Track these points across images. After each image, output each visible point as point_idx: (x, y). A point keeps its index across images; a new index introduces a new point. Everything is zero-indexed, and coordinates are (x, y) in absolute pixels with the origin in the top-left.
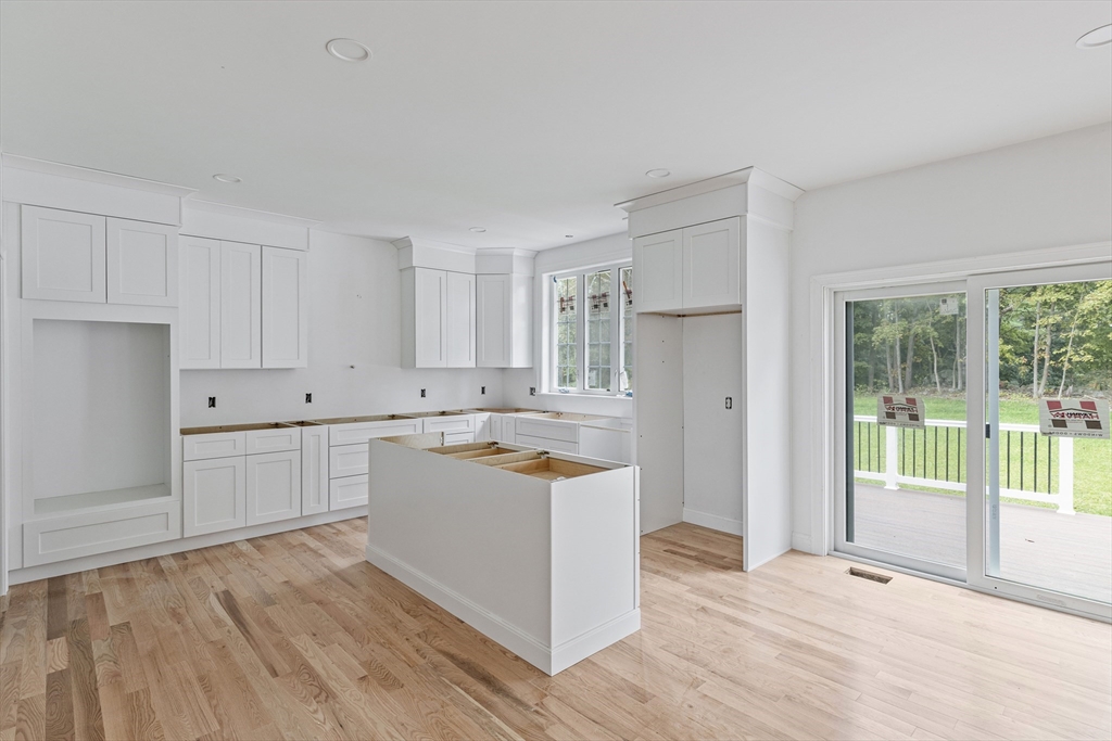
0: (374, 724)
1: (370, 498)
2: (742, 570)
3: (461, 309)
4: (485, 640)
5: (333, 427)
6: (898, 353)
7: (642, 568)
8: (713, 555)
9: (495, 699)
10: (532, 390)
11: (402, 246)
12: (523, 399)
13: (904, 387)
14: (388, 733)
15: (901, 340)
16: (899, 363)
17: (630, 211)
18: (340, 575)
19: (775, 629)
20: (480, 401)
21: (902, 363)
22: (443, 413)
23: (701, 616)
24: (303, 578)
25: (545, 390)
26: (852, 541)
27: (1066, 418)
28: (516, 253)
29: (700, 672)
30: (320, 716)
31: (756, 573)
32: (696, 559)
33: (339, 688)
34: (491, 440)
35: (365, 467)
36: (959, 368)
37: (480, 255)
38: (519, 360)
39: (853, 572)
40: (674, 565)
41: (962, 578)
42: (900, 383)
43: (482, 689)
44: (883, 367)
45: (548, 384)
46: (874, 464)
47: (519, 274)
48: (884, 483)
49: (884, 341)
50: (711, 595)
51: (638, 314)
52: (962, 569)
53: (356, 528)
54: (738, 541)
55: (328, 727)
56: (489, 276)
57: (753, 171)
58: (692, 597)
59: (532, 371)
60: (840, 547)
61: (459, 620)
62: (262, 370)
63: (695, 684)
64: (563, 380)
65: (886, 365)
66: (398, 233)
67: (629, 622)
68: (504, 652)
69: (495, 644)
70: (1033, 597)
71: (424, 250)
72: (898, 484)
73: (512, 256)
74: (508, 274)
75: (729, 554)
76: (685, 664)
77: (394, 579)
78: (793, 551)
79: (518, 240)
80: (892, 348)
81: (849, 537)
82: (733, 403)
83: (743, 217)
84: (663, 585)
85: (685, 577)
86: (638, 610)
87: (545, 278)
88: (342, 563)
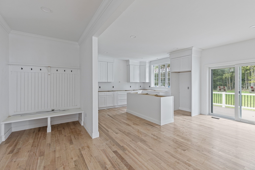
0: (138, 128)
1: (127, 103)
2: (191, 116)
3: (137, 72)
4: (150, 122)
5: (118, 91)
6: (230, 80)
7: (174, 115)
8: (186, 114)
9: (153, 127)
10: (150, 86)
11: (128, 61)
12: (148, 88)
13: (231, 88)
15: (230, 77)
16: (230, 83)
17: (170, 54)
18: (123, 113)
19: (197, 123)
20: (140, 88)
21: (231, 83)
22: (134, 90)
23: (184, 121)
24: (118, 114)
25: (152, 86)
26: (213, 113)
27: (254, 90)
28: (147, 62)
29: (184, 127)
30: (130, 127)
31: (193, 117)
32: (182, 114)
33: (131, 125)
34: (147, 93)
35: (126, 98)
36: (246, 84)
37: (140, 62)
38: (147, 81)
39: (212, 117)
40: (179, 115)
41: (234, 119)
42: (230, 87)
43: (151, 126)
44: (226, 84)
45: (153, 85)
46: (220, 102)
47: (147, 65)
48: (222, 106)
49: (226, 78)
50: (185, 119)
51: (171, 72)
52: (234, 118)
53: (122, 108)
54: (190, 113)
55: (132, 128)
56: (142, 66)
57: (193, 47)
58: (182, 119)
59: (150, 83)
60: (210, 114)
61: (144, 119)
62: (108, 82)
63: (183, 128)
64: (155, 85)
65: (227, 83)
66: (127, 59)
67: (172, 121)
69: (151, 122)
70: (248, 122)
71: (132, 62)
72: (225, 106)
73: (146, 62)
74: (145, 65)
75: (188, 114)
76: (182, 126)
78: (201, 114)
79: (147, 60)
80: (228, 79)
81: (212, 112)
82: (189, 88)
83: (191, 55)
84: (177, 117)
85: (180, 117)
86: (173, 119)
87: (152, 66)
88: (123, 112)
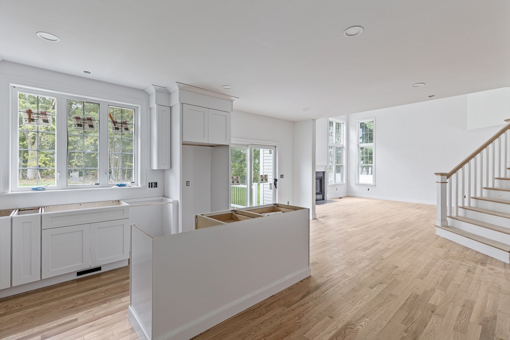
0: (357, 308)
4: (289, 289)
14: (360, 304)
30: (363, 324)
33: (342, 323)
45: (11, 184)
55: (367, 319)
61: (271, 297)
68: (297, 284)
77: (208, 331)
83: (231, 113)
